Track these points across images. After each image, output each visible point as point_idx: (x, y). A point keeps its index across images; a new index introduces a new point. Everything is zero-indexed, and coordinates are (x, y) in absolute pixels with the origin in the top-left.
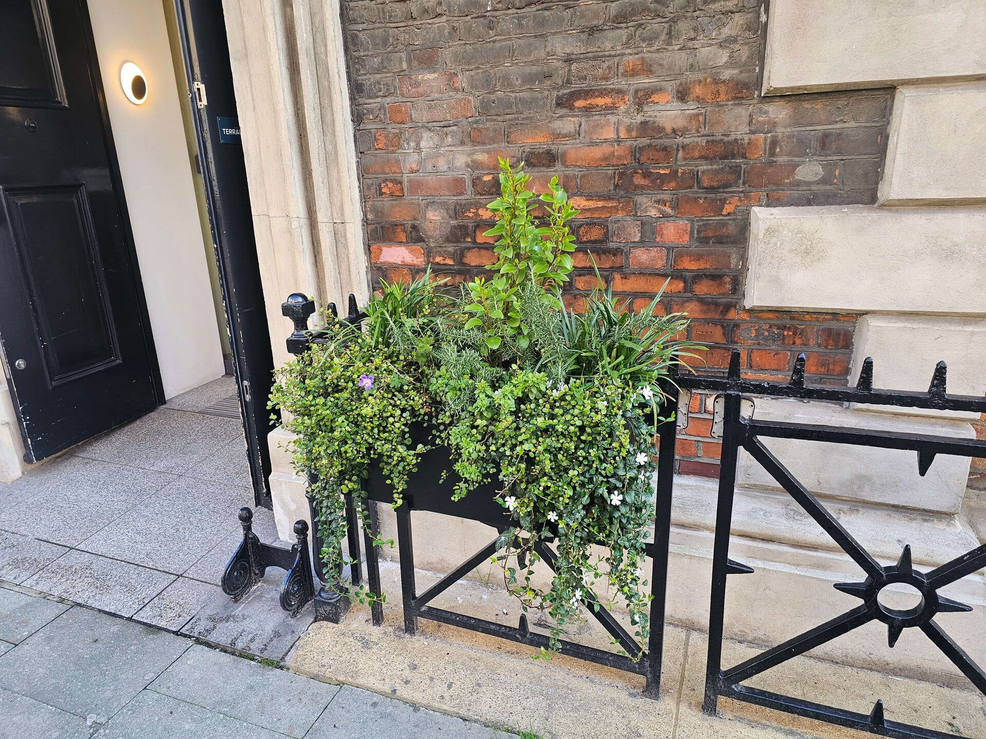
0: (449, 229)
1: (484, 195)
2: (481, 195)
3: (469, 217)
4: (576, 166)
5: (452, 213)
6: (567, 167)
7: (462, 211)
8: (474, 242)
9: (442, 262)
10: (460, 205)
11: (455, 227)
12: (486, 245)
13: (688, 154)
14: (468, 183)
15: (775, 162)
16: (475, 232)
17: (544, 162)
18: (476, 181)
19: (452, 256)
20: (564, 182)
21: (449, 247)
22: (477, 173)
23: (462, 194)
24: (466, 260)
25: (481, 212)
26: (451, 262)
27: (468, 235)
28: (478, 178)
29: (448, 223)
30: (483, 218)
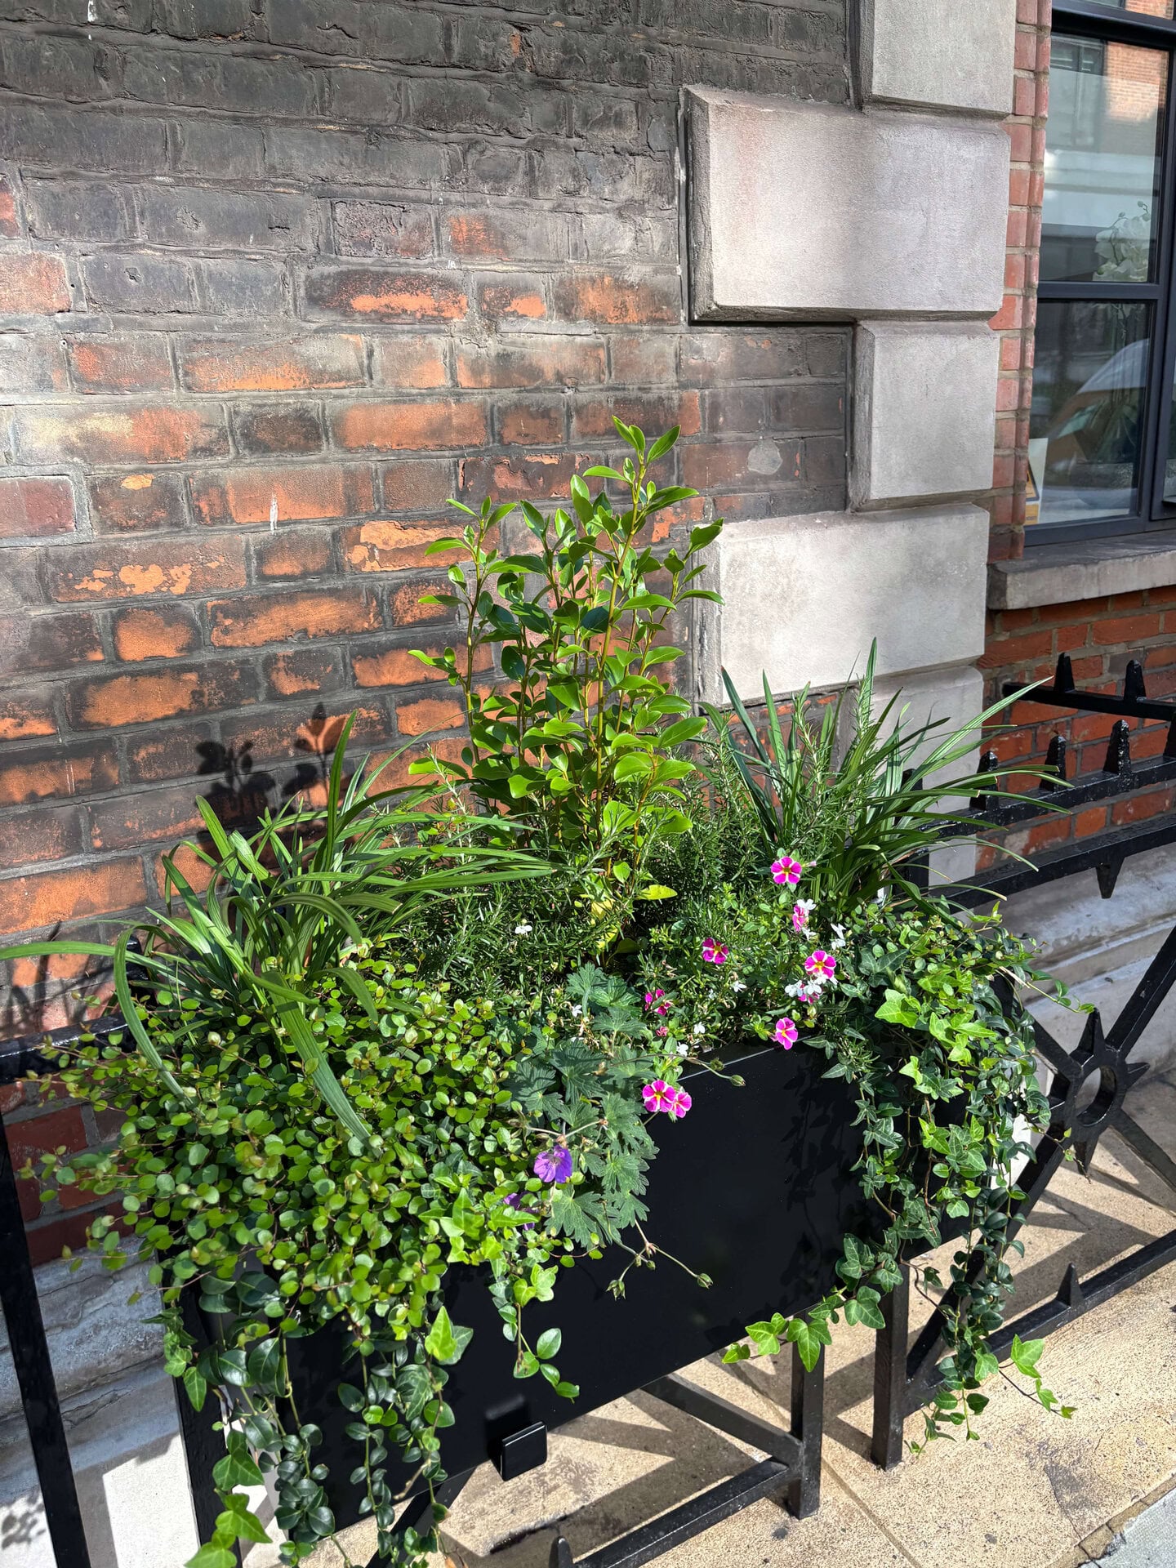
0: (26, 634)
1: (133, 528)
2: (122, 529)
3: (92, 593)
4: (370, 449)
5: (30, 586)
6: (349, 450)
7: (65, 579)
8: (117, 659)
9: (12, 733)
10: (58, 561)
11: (46, 626)
12: (154, 665)
13: (587, 424)
14: (80, 496)
15: (720, 441)
16: (114, 632)
17: (293, 438)
18: (102, 493)
19: (45, 710)
20: (345, 487)
21: (33, 685)
22: (102, 470)
23: (58, 528)
24: (92, 715)
25: (127, 574)
26: (41, 728)
27: (93, 643)
28: (108, 483)
29: (21, 617)
30: (137, 591)
